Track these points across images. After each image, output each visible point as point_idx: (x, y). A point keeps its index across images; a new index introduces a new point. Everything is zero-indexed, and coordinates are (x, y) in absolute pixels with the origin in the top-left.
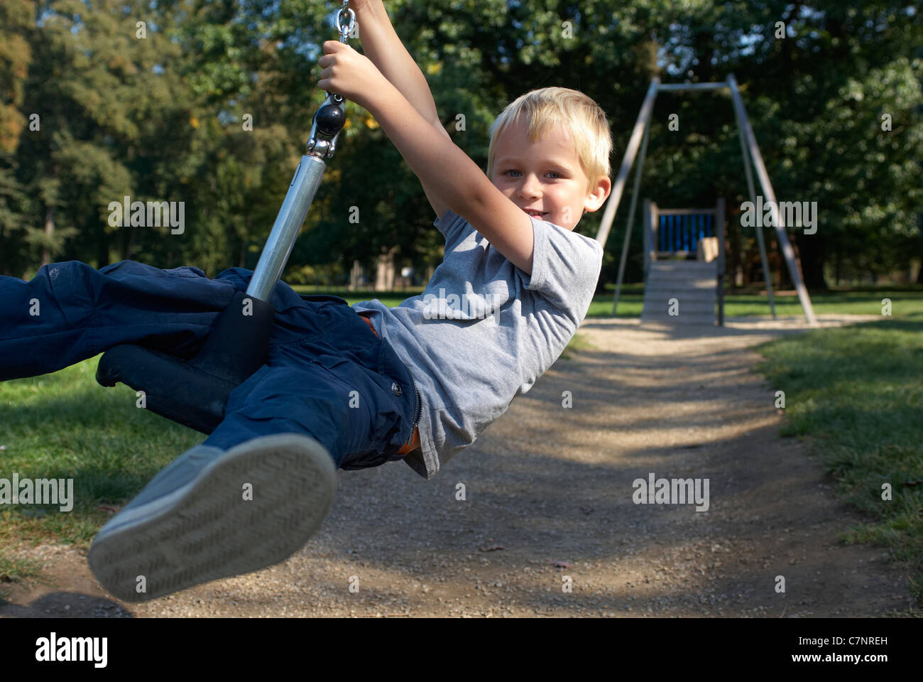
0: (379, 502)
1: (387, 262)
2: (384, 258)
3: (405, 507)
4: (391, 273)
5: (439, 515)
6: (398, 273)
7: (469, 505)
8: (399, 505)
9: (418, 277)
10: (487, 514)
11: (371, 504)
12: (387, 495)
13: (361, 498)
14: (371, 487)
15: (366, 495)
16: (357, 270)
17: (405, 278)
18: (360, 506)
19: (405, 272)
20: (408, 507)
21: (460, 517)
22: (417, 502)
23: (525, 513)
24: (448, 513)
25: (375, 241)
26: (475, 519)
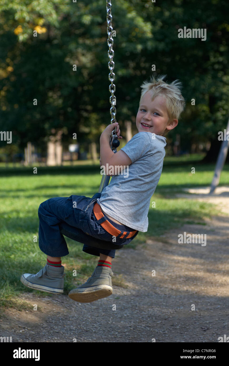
0: (76, 329)
1: (56, 142)
2: (52, 138)
3: (92, 331)
4: (59, 150)
5: (113, 334)
6: (65, 149)
7: (132, 329)
8: (89, 330)
9: (82, 151)
10: (143, 333)
11: (71, 330)
12: (80, 325)
13: (64, 327)
14: (69, 320)
15: (68, 325)
16: (29, 149)
17: (71, 153)
18: (64, 331)
19: (73, 148)
20: (94, 331)
21: (126, 336)
22: (99, 328)
23: (167, 332)
24: (119, 333)
25: (47, 126)
26: (136, 336)
